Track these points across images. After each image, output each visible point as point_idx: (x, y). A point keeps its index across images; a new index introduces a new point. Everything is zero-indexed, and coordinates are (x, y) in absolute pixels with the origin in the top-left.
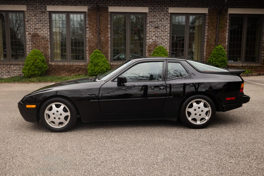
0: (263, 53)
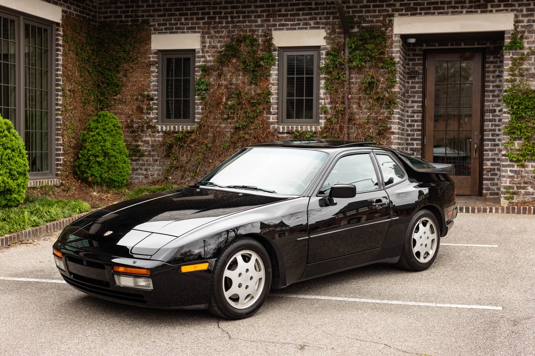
0: (61, 145)
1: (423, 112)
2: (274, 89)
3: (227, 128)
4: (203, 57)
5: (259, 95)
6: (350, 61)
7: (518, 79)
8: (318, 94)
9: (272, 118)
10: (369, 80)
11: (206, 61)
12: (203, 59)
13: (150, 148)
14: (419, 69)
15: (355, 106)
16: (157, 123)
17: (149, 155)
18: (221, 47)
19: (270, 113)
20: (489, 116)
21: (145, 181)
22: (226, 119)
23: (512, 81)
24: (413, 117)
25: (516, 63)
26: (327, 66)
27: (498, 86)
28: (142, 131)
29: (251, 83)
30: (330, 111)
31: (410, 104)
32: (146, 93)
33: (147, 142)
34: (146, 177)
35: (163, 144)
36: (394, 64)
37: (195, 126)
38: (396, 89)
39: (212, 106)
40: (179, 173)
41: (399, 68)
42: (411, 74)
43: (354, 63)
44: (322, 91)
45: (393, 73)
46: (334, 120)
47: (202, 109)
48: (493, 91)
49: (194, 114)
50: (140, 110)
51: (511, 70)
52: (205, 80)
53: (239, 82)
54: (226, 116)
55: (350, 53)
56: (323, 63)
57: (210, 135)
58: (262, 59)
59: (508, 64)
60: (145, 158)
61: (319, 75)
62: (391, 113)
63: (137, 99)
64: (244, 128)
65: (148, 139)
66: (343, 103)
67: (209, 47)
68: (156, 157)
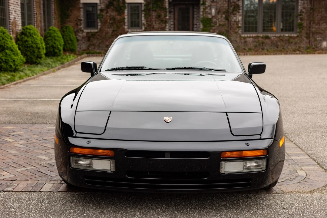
1: (174, 25)
2: (126, 17)
3: (110, 31)
4: (100, 5)
5: (121, 19)
6: (153, 8)
7: (205, 14)
8: (141, 19)
9: (126, 27)
10: (159, 14)
11: (101, 7)
12: (100, 6)
13: (81, 38)
14: (172, 10)
15: (154, 23)
16: (84, 29)
17: (81, 41)
18: (107, 2)
19: (125, 25)
20: (195, 26)
21: (80, 50)
22: (109, 28)
23: (203, 15)
24: (170, 26)
25: (204, 9)
26: (145, 9)
27: (198, 16)
28: (78, 32)
29: (118, 15)
30: (146, 25)
31: (170, 22)
32: (79, 18)
33: (80, 36)
34: (80, 48)
35: (86, 37)
36: (166, 9)
37: (98, 30)
38: (167, 17)
39: (104, 23)
40: (93, 47)
41: (168, 10)
42: (170, 12)
43: (154, 9)
44: (143, 18)
45: (166, 12)
46: (148, 28)
47: (101, 24)
48: (196, 18)
49: (97, 26)
50: (77, 24)
51: (203, 11)
52: (102, 13)
53: (114, 15)
54: (109, 27)
55: (152, 5)
56: (143, 9)
57: (104, 33)
58: (122, 7)
59: (202, 10)
60: (79, 42)
61: (141, 13)
62: (166, 25)
63: (76, 21)
64: (116, 30)
65: (80, 35)
66: (150, 22)
67: (103, 2)
68: (84, 41)
